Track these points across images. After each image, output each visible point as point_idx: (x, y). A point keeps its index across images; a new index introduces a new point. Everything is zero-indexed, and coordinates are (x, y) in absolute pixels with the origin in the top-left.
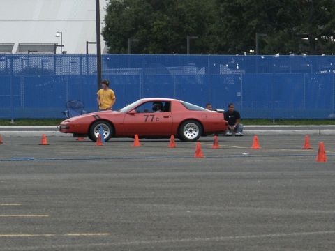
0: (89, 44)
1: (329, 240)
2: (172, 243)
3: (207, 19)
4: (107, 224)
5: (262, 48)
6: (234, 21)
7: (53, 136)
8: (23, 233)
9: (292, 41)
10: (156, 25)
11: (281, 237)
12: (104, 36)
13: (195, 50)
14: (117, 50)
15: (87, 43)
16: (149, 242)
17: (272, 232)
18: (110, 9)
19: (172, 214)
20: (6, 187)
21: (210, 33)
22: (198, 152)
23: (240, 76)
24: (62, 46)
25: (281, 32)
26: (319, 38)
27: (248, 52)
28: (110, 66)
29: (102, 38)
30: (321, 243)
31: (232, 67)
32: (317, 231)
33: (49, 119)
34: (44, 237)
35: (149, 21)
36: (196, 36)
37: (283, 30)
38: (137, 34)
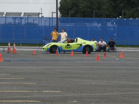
0: (53, 13)
2: (86, 95)
3: (102, 3)
4: (60, 87)
5: (125, 16)
7: (38, 51)
8: (25, 91)
9: (137, 13)
10: (81, 6)
11: (132, 94)
13: (97, 16)
14: (65, 16)
15: (52, 13)
16: (77, 95)
17: (128, 92)
19: (87, 84)
20: (18, 71)
21: (103, 9)
22: (98, 58)
23: (115, 27)
24: (42, 14)
25: (133, 9)
27: (119, 17)
28: (62, 23)
29: (58, 11)
31: (112, 23)
33: (36, 44)
34: (34, 92)
35: (78, 4)
36: (97, 10)
37: (133, 8)
38: (73, 9)
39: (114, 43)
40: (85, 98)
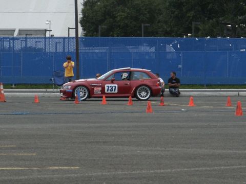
0: (70, 30)
1: (241, 172)
2: (125, 174)
3: (157, 11)
4: (79, 160)
5: (197, 32)
6: (176, 13)
7: (44, 97)
8: (17, 167)
9: (219, 28)
10: (119, 16)
11: (206, 170)
12: (81, 24)
13: (148, 34)
14: (91, 34)
15: (69, 28)
16: (109, 174)
17: (199, 167)
18: (85, 4)
19: (126, 153)
20: (6, 133)
21: (159, 22)
22: (149, 108)
23: (180, 53)
24: (50, 31)
25: (211, 21)
26: (239, 25)
27: (187, 36)
28: (86, 46)
29: (79, 25)
30: (234, 174)
31: (175, 46)
32: (233, 165)
33: (41, 84)
34: (32, 170)
35: (115, 13)
36: (149, 23)
37: (212, 19)
38: (106, 22)
39: (178, 81)
40: (122, 179)
